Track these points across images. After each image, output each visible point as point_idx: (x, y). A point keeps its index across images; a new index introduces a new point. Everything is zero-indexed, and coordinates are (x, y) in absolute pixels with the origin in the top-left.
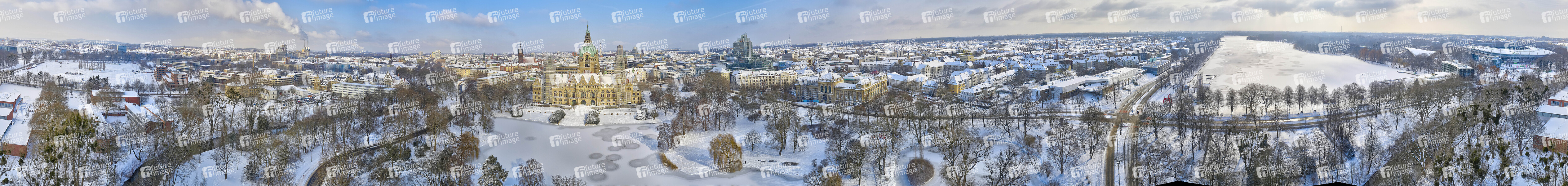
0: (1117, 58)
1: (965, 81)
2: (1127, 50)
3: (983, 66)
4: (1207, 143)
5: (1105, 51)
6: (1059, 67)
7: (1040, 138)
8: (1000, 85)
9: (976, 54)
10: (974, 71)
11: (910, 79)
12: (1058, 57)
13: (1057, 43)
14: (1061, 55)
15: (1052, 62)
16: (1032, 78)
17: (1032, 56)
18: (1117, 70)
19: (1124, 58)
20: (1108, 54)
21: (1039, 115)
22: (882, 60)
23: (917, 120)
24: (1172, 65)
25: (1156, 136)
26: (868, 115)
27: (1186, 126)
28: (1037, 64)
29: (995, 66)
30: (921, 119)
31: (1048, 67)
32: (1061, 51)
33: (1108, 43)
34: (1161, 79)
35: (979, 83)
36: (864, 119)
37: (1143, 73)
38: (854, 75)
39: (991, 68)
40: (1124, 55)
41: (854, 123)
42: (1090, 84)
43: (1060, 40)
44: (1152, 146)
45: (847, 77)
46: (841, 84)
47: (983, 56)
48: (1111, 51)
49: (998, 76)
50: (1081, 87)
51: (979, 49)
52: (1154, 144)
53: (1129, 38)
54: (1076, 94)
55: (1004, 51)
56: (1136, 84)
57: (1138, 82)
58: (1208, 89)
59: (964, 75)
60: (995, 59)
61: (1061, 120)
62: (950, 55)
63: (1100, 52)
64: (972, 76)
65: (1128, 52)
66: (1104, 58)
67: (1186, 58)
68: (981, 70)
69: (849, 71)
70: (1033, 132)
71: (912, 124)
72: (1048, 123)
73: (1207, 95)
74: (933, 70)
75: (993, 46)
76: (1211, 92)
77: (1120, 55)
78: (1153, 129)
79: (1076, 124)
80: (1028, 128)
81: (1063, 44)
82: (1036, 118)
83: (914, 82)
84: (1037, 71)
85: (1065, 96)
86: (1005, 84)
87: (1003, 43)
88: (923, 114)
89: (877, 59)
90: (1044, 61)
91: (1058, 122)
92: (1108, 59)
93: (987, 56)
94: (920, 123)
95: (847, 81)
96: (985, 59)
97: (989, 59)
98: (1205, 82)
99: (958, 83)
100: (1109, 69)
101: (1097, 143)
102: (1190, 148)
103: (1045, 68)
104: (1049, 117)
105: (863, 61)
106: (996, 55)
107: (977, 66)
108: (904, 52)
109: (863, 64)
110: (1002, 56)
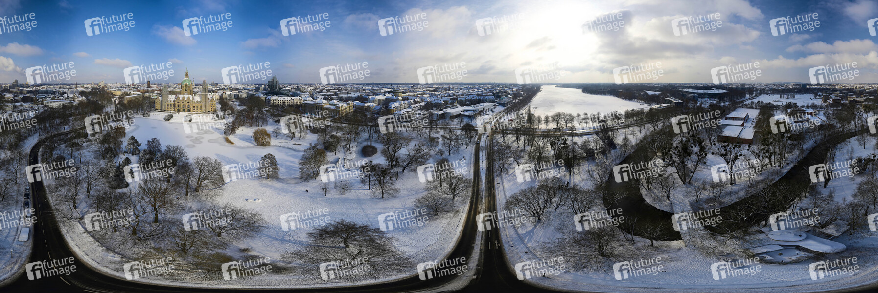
0: (483, 97)
1: (397, 107)
2: (489, 92)
3: (407, 99)
4: (533, 143)
5: (476, 93)
6: (450, 101)
7: (438, 138)
8: (417, 110)
9: (404, 93)
10: (402, 102)
11: (366, 105)
12: (449, 96)
13: (449, 88)
14: (451, 94)
15: (446, 98)
16: (435, 107)
17: (435, 95)
18: (482, 104)
19: (487, 97)
20: (478, 95)
21: (438, 127)
22: (351, 94)
23: (369, 127)
24: (514, 101)
25: (504, 139)
26: (342, 123)
27: (521, 134)
28: (437, 99)
29: (414, 100)
30: (371, 126)
31: (444, 101)
32: (451, 92)
33: (478, 89)
34: (507, 109)
35: (405, 109)
36: (339, 125)
37: (497, 106)
38: (335, 102)
39: (412, 101)
40: (487, 96)
41: (334, 126)
42: (467, 111)
43: (451, 86)
44: (501, 144)
45: (331, 102)
46: (327, 106)
47: (408, 94)
48: (479, 93)
49: (415, 105)
50: (462, 113)
51: (405, 90)
52: (502, 143)
53: (489, 86)
54: (459, 116)
55: (419, 91)
56: (493, 112)
57: (494, 110)
58: (533, 114)
59: (397, 104)
60: (414, 95)
61: (450, 130)
62: (389, 92)
63: (473, 93)
64: (400, 104)
65: (489, 94)
66: (475, 97)
67: (521, 98)
68: (406, 102)
69: (332, 99)
70: (434, 135)
71: (366, 128)
72: (443, 131)
73: (533, 118)
74: (379, 100)
75: (413, 88)
76: (535, 116)
77: (484, 96)
78: (502, 135)
79: (458, 132)
80: (431, 133)
81: (453, 89)
82: (436, 128)
83: (368, 107)
84: (438, 103)
85: (453, 117)
86: (419, 110)
87: (419, 87)
88: (373, 123)
89: (348, 93)
90: (442, 98)
91: (448, 131)
92: (477, 97)
93: (410, 94)
94: (370, 128)
95: (330, 105)
96: (409, 95)
97: (411, 96)
98: (532, 111)
99: (393, 108)
100: (478, 103)
101: (470, 141)
102: (523, 145)
103: (443, 102)
104: (443, 128)
105: (341, 94)
106: (415, 93)
107: (404, 99)
108: (364, 90)
109: (340, 95)
110: (418, 94)
